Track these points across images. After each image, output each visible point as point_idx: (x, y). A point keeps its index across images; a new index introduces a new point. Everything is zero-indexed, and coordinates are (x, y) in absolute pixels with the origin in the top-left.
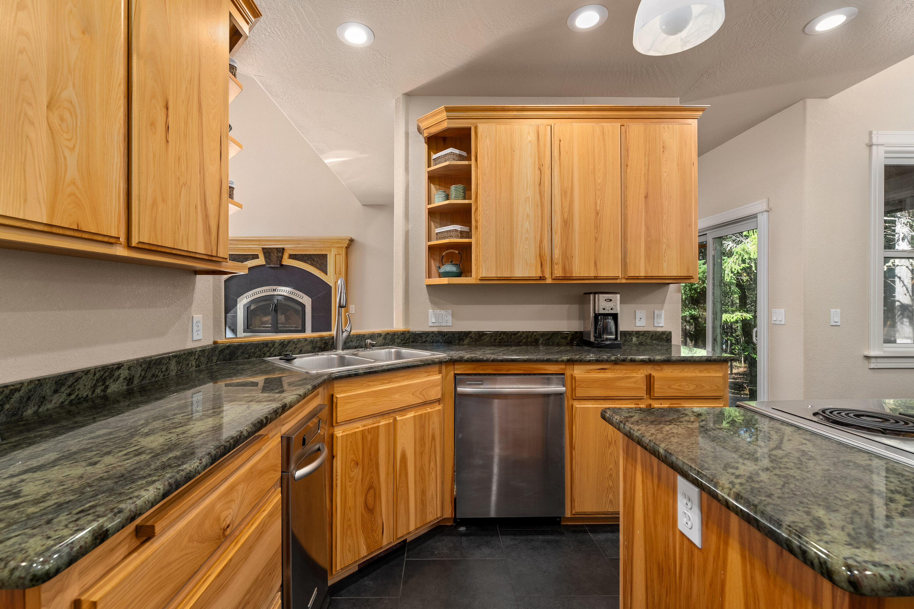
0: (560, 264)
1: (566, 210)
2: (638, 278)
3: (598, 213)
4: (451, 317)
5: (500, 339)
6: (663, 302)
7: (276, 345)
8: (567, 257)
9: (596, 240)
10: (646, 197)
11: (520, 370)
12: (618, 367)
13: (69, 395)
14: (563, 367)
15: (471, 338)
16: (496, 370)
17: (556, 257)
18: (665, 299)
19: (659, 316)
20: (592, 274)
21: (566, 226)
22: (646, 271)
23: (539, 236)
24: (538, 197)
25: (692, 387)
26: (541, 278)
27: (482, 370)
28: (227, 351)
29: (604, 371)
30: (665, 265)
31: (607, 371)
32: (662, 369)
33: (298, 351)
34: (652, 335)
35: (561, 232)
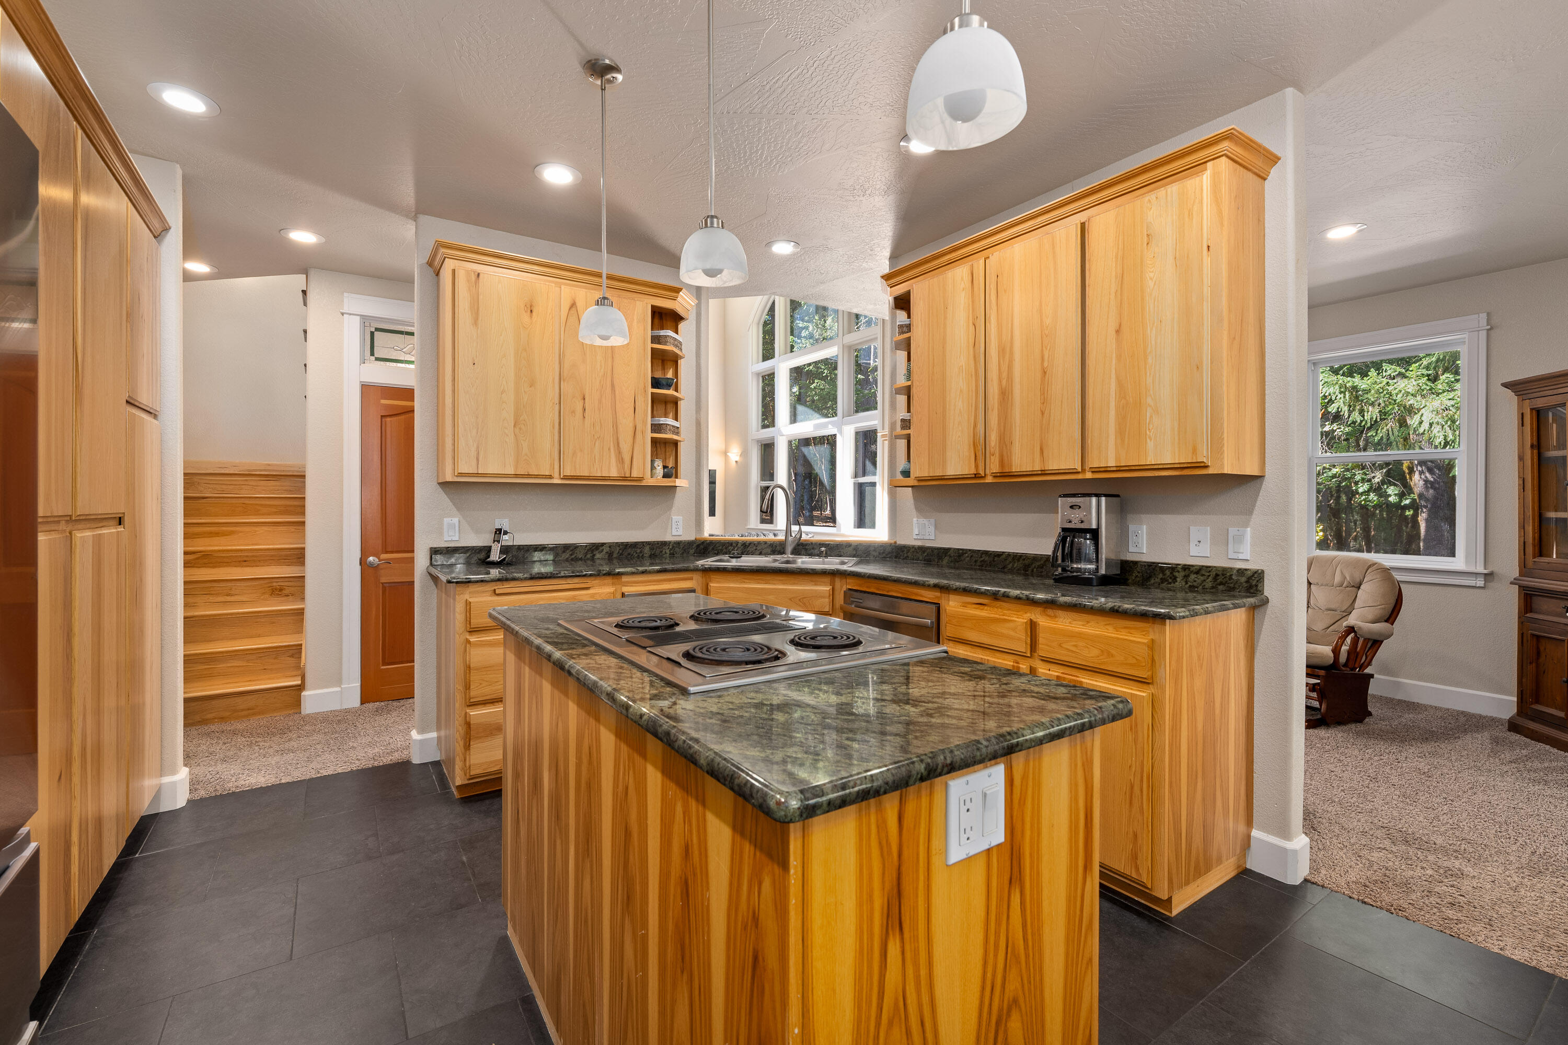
0: (997, 455)
1: (1005, 375)
2: (1106, 470)
3: (1045, 373)
4: (933, 529)
6: (1250, 512)
7: (739, 545)
8: (1005, 442)
9: (1043, 413)
10: (1118, 332)
12: (998, 603)
13: (571, 555)
14: (938, 594)
15: (950, 557)
16: (878, 589)
17: (993, 444)
18: (1254, 506)
19: (1239, 539)
20: (1037, 467)
21: (1004, 399)
22: (1118, 458)
23: (973, 418)
24: (972, 362)
25: (1095, 652)
26: (976, 476)
27: (867, 587)
28: (702, 547)
29: (982, 607)
30: (1150, 444)
31: (986, 608)
32: (1056, 617)
33: (758, 552)
35: (998, 409)
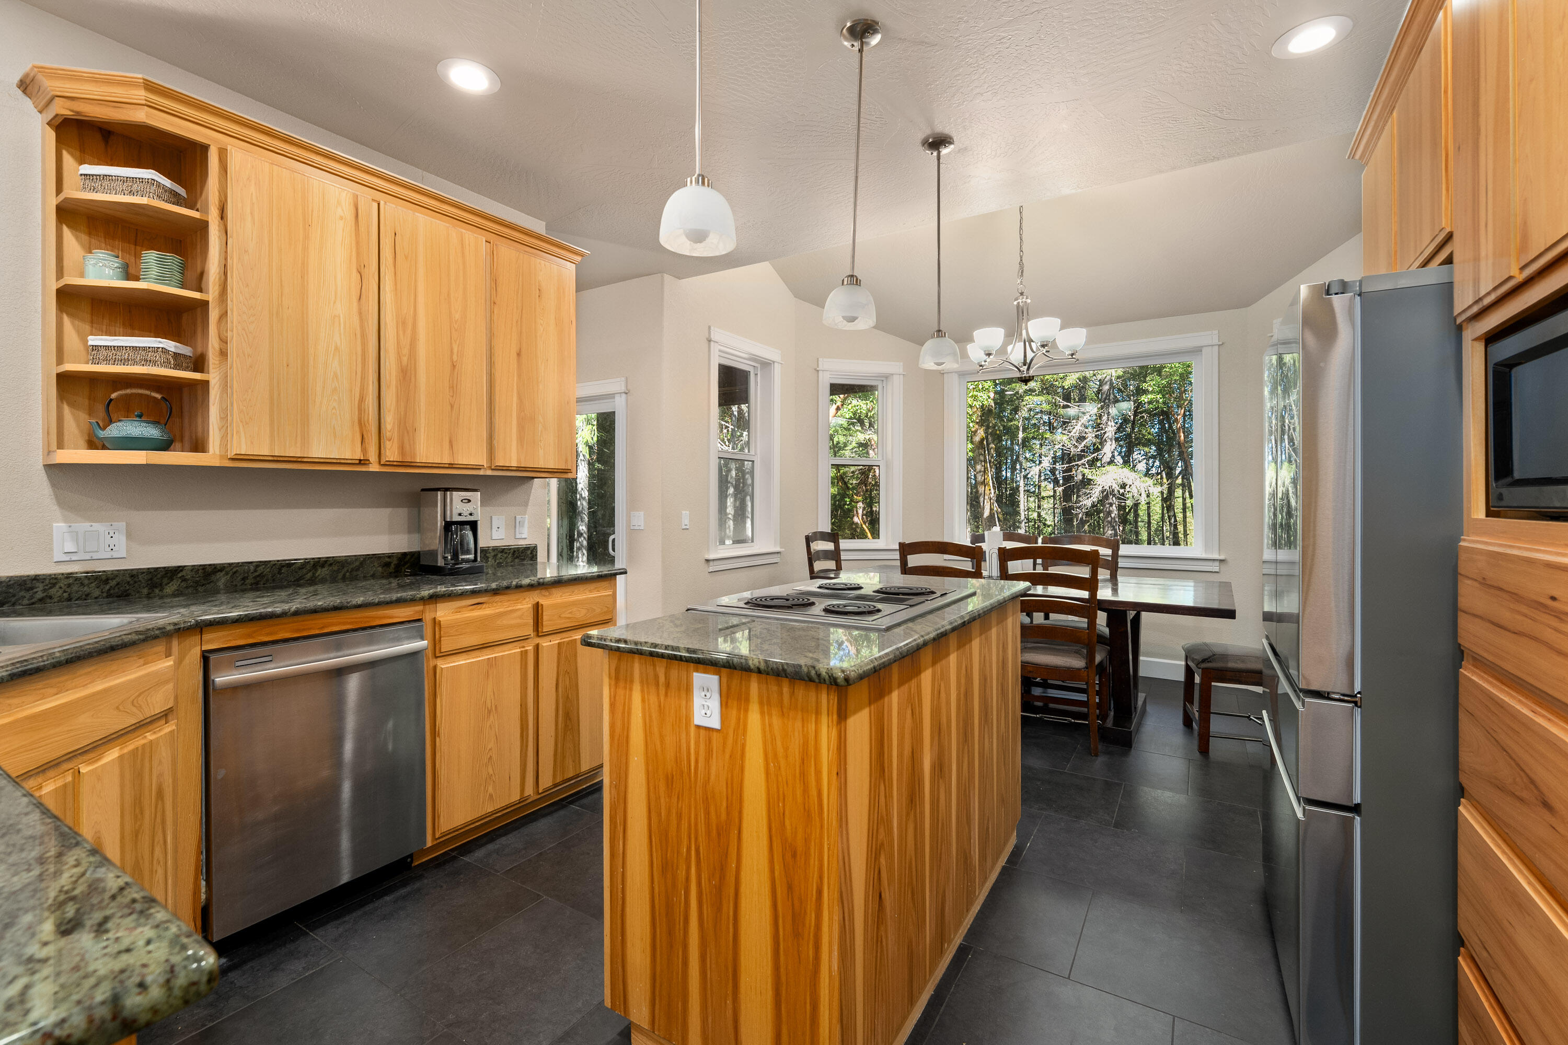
0: (396, 440)
1: (406, 351)
2: (508, 469)
3: (454, 366)
4: (123, 538)
5: (255, 578)
6: (526, 504)
8: (406, 429)
9: (452, 407)
10: (519, 354)
11: (344, 624)
12: (497, 598)
14: (420, 608)
15: (184, 579)
16: (298, 631)
17: (389, 427)
18: (529, 499)
19: (522, 524)
20: (446, 460)
21: (404, 378)
22: (519, 461)
23: (358, 389)
24: (356, 319)
25: (583, 612)
26: (361, 462)
27: (268, 634)
29: (479, 606)
30: (541, 452)
31: (484, 606)
32: (550, 594)
34: (514, 551)
35: (397, 387)
